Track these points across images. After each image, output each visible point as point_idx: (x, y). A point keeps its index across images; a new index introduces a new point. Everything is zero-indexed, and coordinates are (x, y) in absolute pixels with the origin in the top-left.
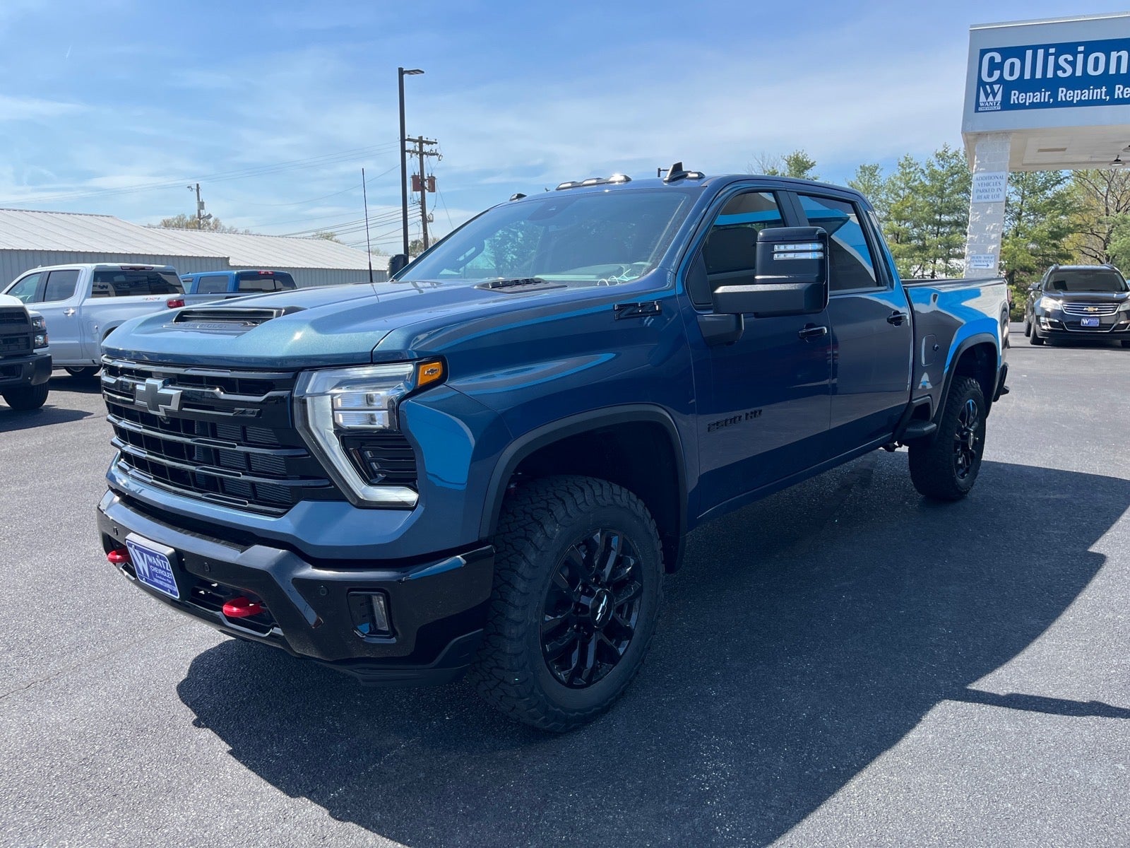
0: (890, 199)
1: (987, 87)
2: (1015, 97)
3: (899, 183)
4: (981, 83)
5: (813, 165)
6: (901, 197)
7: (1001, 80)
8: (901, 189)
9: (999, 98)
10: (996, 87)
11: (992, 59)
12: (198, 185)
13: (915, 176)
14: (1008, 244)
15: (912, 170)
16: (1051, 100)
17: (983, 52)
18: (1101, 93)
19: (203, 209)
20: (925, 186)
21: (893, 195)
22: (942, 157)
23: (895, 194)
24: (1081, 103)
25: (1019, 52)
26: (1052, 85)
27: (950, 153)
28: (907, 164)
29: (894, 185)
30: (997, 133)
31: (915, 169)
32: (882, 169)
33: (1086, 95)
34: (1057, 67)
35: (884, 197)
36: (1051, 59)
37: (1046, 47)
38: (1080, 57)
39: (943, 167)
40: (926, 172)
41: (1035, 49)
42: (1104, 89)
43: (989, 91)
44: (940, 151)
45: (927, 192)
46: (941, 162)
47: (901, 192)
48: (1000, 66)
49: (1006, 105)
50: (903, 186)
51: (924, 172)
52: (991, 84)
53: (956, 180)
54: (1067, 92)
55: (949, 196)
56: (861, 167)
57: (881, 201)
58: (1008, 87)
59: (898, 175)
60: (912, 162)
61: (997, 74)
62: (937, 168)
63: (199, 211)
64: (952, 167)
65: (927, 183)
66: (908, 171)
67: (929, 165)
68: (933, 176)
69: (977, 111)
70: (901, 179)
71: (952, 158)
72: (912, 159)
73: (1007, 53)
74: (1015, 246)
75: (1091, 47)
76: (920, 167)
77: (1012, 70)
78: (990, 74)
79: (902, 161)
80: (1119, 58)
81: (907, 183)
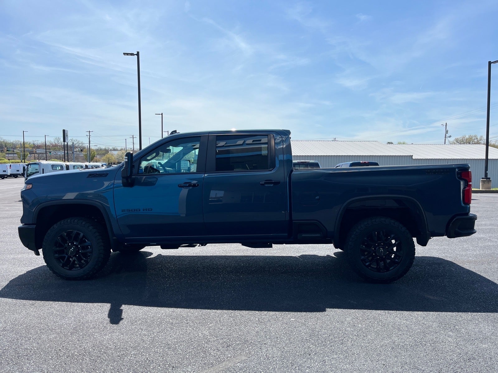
12: (446, 123)
19: (447, 133)
63: (446, 135)
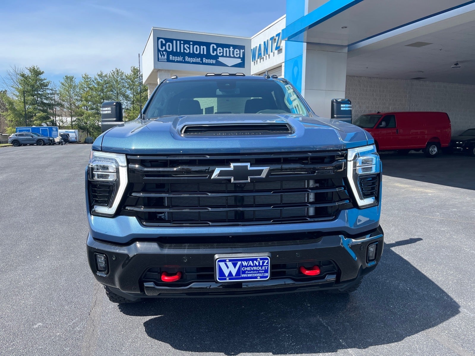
0: (81, 92)
1: (161, 52)
2: (171, 57)
3: (84, 85)
4: (159, 50)
5: (43, 73)
6: (85, 91)
7: (165, 50)
8: (85, 88)
9: (166, 57)
10: (164, 53)
11: (162, 42)
13: (90, 83)
14: (131, 113)
15: (89, 80)
16: (183, 60)
17: (158, 39)
18: (199, 60)
20: (95, 88)
21: (82, 90)
22: (100, 76)
23: (83, 90)
24: (193, 63)
25: (171, 41)
26: (184, 55)
27: (104, 75)
28: (86, 78)
29: (82, 86)
30: (166, 70)
31: (90, 80)
32: (75, 78)
33: (194, 60)
34: (184, 49)
35: (78, 90)
36: (182, 45)
37: (180, 41)
38: (191, 46)
39: (102, 80)
40: (95, 82)
41: (176, 40)
42: (200, 59)
43: (162, 54)
44: (99, 73)
45: (97, 90)
46: (100, 78)
47: (85, 89)
48: (165, 45)
49: (168, 60)
50: (86, 86)
51: (94, 82)
52: (162, 51)
53: (107, 86)
54: (188, 58)
55: (106, 92)
56: (65, 76)
57: (77, 92)
58: (169, 53)
59: (83, 82)
60: (88, 77)
61: (164, 47)
62: (99, 80)
64: (105, 81)
65: (96, 86)
66: (87, 80)
67: (96, 79)
68: (98, 83)
69: (158, 61)
70: (84, 84)
71: (105, 77)
72: (88, 76)
73: (167, 40)
74: (134, 114)
75: (195, 43)
76: (92, 79)
77: (169, 47)
78: (162, 48)
79: (84, 76)
80: (203, 48)
81: (88, 85)
